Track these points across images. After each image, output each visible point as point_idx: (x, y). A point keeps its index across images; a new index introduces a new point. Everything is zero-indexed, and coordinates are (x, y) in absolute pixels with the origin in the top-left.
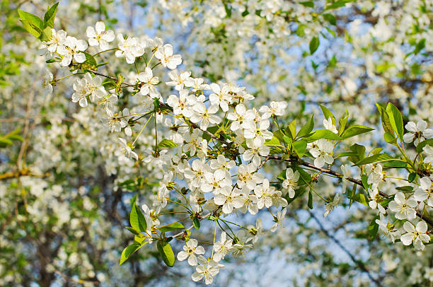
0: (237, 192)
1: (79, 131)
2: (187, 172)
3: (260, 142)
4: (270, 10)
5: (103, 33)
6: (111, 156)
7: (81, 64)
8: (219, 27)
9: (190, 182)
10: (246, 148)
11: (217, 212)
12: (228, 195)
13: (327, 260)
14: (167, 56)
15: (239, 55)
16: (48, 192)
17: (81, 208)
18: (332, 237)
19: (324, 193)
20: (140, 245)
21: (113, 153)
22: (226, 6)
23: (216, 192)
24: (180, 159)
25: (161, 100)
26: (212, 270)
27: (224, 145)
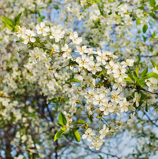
0: (110, 104)
1: (27, 74)
2: (86, 95)
3: (122, 79)
4: (122, 11)
5: (44, 27)
6: (44, 86)
7: (33, 43)
8: (97, 20)
9: (87, 100)
10: (115, 83)
11: (101, 114)
12: (106, 106)
13: (152, 136)
14: (75, 38)
15: (107, 33)
16: (11, 104)
17: (27, 112)
18: (154, 124)
19: (151, 102)
20: (64, 131)
21: (46, 85)
22: (100, 10)
23: (100, 105)
24: (82, 88)
25: (72, 60)
26: (99, 143)
27: (103, 81)
